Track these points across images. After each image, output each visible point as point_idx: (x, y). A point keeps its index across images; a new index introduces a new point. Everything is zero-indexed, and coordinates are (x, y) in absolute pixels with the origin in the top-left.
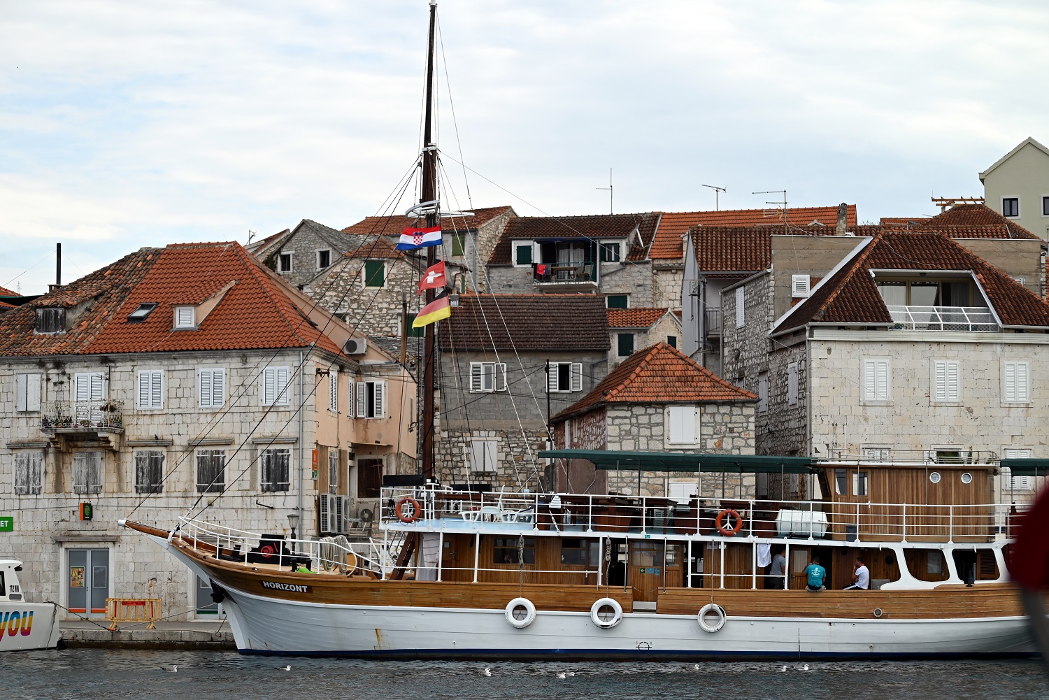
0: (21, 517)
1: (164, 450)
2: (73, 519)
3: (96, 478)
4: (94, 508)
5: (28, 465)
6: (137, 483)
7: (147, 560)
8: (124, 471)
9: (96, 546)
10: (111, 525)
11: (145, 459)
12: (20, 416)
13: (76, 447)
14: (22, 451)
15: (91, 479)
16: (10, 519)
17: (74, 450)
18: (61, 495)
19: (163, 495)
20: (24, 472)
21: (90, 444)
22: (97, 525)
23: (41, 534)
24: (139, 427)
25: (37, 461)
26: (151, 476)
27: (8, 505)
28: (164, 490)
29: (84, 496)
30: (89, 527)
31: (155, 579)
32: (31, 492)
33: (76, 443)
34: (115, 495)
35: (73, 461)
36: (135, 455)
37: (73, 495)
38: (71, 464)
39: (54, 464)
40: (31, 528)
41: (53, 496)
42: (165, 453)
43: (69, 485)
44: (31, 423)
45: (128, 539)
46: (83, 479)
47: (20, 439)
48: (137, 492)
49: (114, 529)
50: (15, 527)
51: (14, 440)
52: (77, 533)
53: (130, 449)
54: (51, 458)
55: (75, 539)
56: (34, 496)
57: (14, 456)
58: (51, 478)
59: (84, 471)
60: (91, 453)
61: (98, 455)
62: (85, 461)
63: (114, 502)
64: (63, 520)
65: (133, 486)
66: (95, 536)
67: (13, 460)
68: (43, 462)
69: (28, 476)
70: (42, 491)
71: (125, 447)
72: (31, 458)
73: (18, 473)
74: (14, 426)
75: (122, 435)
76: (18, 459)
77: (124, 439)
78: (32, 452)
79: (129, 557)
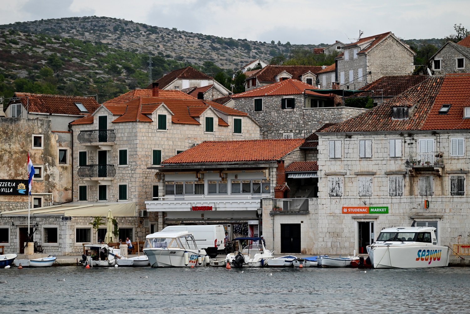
0: (392, 207)
1: (465, 176)
2: (419, 207)
3: (430, 188)
4: (430, 203)
5: (396, 182)
6: (451, 191)
7: (457, 227)
8: (444, 185)
9: (431, 220)
10: (438, 211)
11: (455, 179)
12: (391, 159)
13: (420, 174)
14: (393, 176)
15: (428, 189)
16: (387, 208)
17: (419, 175)
18: (413, 196)
19: (465, 196)
20: (394, 186)
21: (428, 172)
22: (431, 211)
23: (403, 214)
24: (452, 164)
25: (400, 180)
26: (458, 187)
27: (386, 201)
28: (465, 194)
29: (425, 197)
30: (427, 211)
31: (461, 236)
32: (397, 195)
33: (420, 172)
34: (440, 196)
35: (419, 180)
36: (450, 177)
37: (419, 196)
38: (417, 182)
39: (409, 182)
40: (397, 212)
41: (409, 197)
42: (465, 177)
43: (417, 191)
44: (397, 162)
45: (447, 217)
46: (424, 189)
47: (391, 170)
48: (451, 195)
49: (440, 212)
50: (390, 211)
51: (388, 170)
52: (421, 214)
53: (448, 175)
54: (407, 179)
55: (420, 217)
56: (399, 197)
57: (388, 178)
58: (408, 188)
59: (425, 185)
60: (428, 177)
61: (432, 178)
62: (425, 180)
63: (440, 200)
64: (414, 208)
65: (449, 192)
66: (431, 216)
67: (388, 180)
68: (403, 181)
69: (396, 187)
70: (403, 194)
71: (445, 174)
72: (397, 179)
73: (391, 186)
74: (388, 163)
75: (443, 168)
76: (391, 179)
77: (444, 170)
78: (397, 176)
79: (448, 225)
